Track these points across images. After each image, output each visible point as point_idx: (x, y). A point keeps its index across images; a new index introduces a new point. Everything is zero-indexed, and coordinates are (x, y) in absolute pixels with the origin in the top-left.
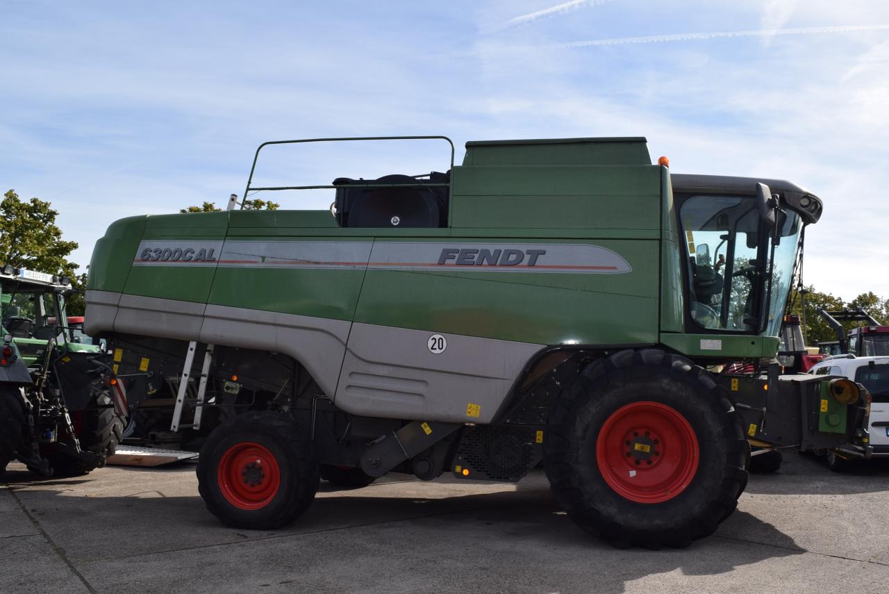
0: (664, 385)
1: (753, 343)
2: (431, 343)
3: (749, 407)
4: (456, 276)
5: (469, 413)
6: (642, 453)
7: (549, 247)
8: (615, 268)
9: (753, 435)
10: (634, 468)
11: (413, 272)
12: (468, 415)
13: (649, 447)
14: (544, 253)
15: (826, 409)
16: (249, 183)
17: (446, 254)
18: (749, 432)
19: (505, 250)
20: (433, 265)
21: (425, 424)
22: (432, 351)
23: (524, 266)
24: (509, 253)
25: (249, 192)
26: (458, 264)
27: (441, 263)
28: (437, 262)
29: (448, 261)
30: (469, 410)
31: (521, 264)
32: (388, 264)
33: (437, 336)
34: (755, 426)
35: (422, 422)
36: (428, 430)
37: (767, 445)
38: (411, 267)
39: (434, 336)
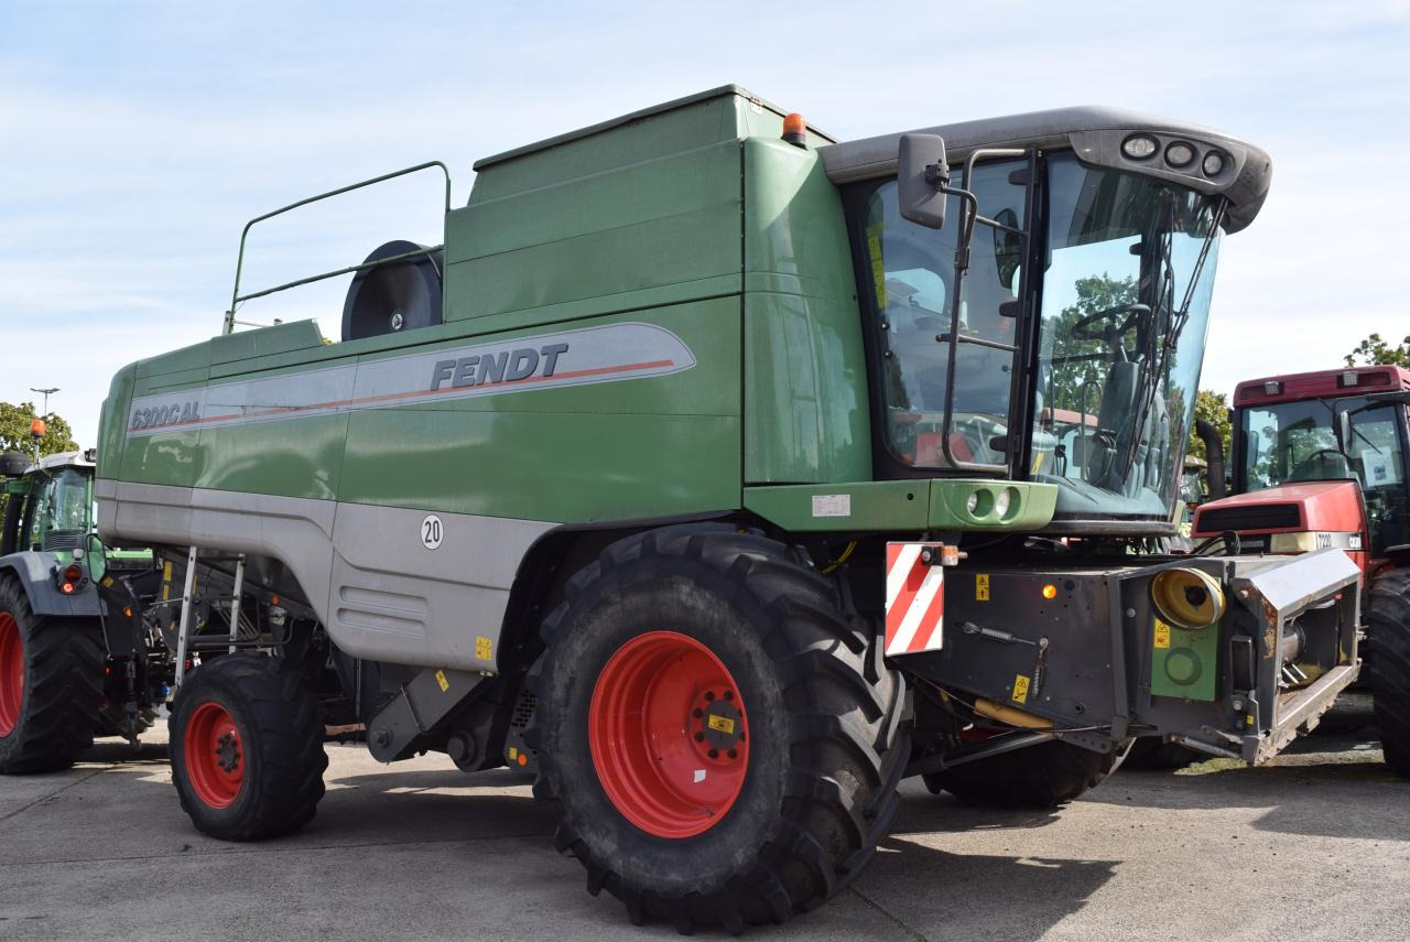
0: (684, 598)
1: (910, 497)
2: (425, 529)
3: (1006, 636)
4: (452, 408)
5: (479, 653)
6: (722, 735)
7: (571, 337)
8: (668, 363)
9: (1022, 699)
10: (704, 765)
11: (399, 409)
12: (478, 656)
13: (732, 722)
14: (565, 349)
15: (1167, 641)
16: (236, 290)
17: (442, 370)
18: (1015, 694)
19: (514, 352)
20: (425, 393)
21: (441, 672)
22: (428, 545)
23: (538, 379)
24: (520, 355)
25: (238, 304)
26: (455, 387)
27: (435, 389)
28: (429, 388)
29: (445, 384)
30: (478, 649)
31: (533, 375)
32: (373, 399)
33: (432, 519)
34: (1027, 680)
35: (436, 669)
36: (444, 684)
37: (1043, 725)
38: (396, 401)
39: (428, 519)
